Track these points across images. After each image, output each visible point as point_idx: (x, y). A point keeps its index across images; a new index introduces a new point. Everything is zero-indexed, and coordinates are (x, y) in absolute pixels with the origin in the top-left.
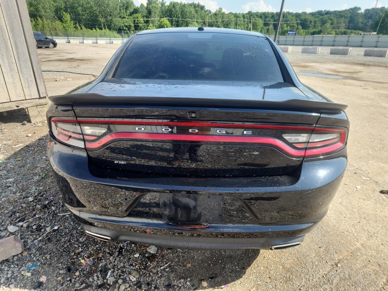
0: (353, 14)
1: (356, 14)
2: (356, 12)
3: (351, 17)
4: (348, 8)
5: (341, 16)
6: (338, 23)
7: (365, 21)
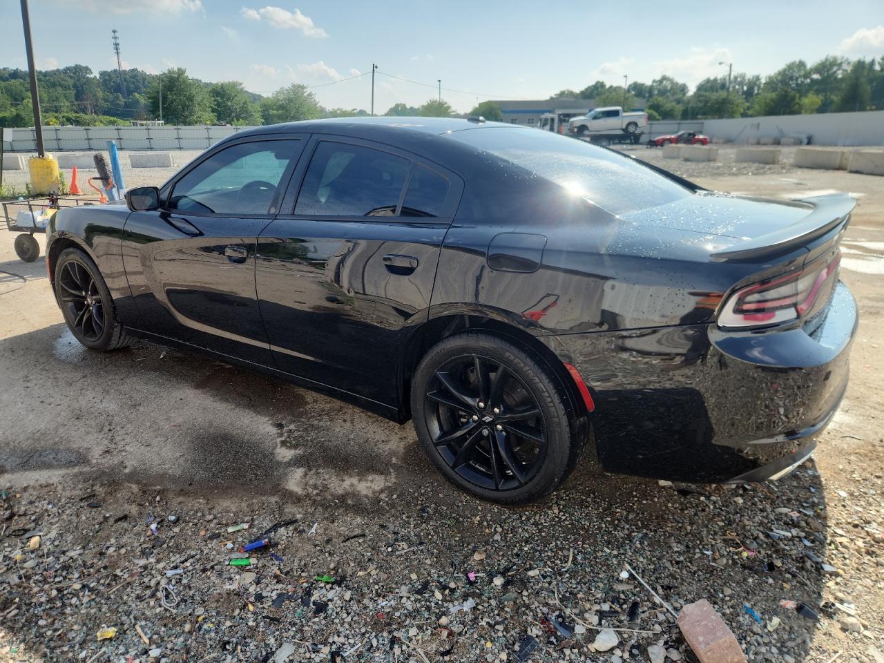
0: (79, 80)
1: (85, 80)
2: (84, 78)
3: (75, 86)
4: (62, 67)
5: (54, 85)
6: (51, 100)
7: (111, 97)
